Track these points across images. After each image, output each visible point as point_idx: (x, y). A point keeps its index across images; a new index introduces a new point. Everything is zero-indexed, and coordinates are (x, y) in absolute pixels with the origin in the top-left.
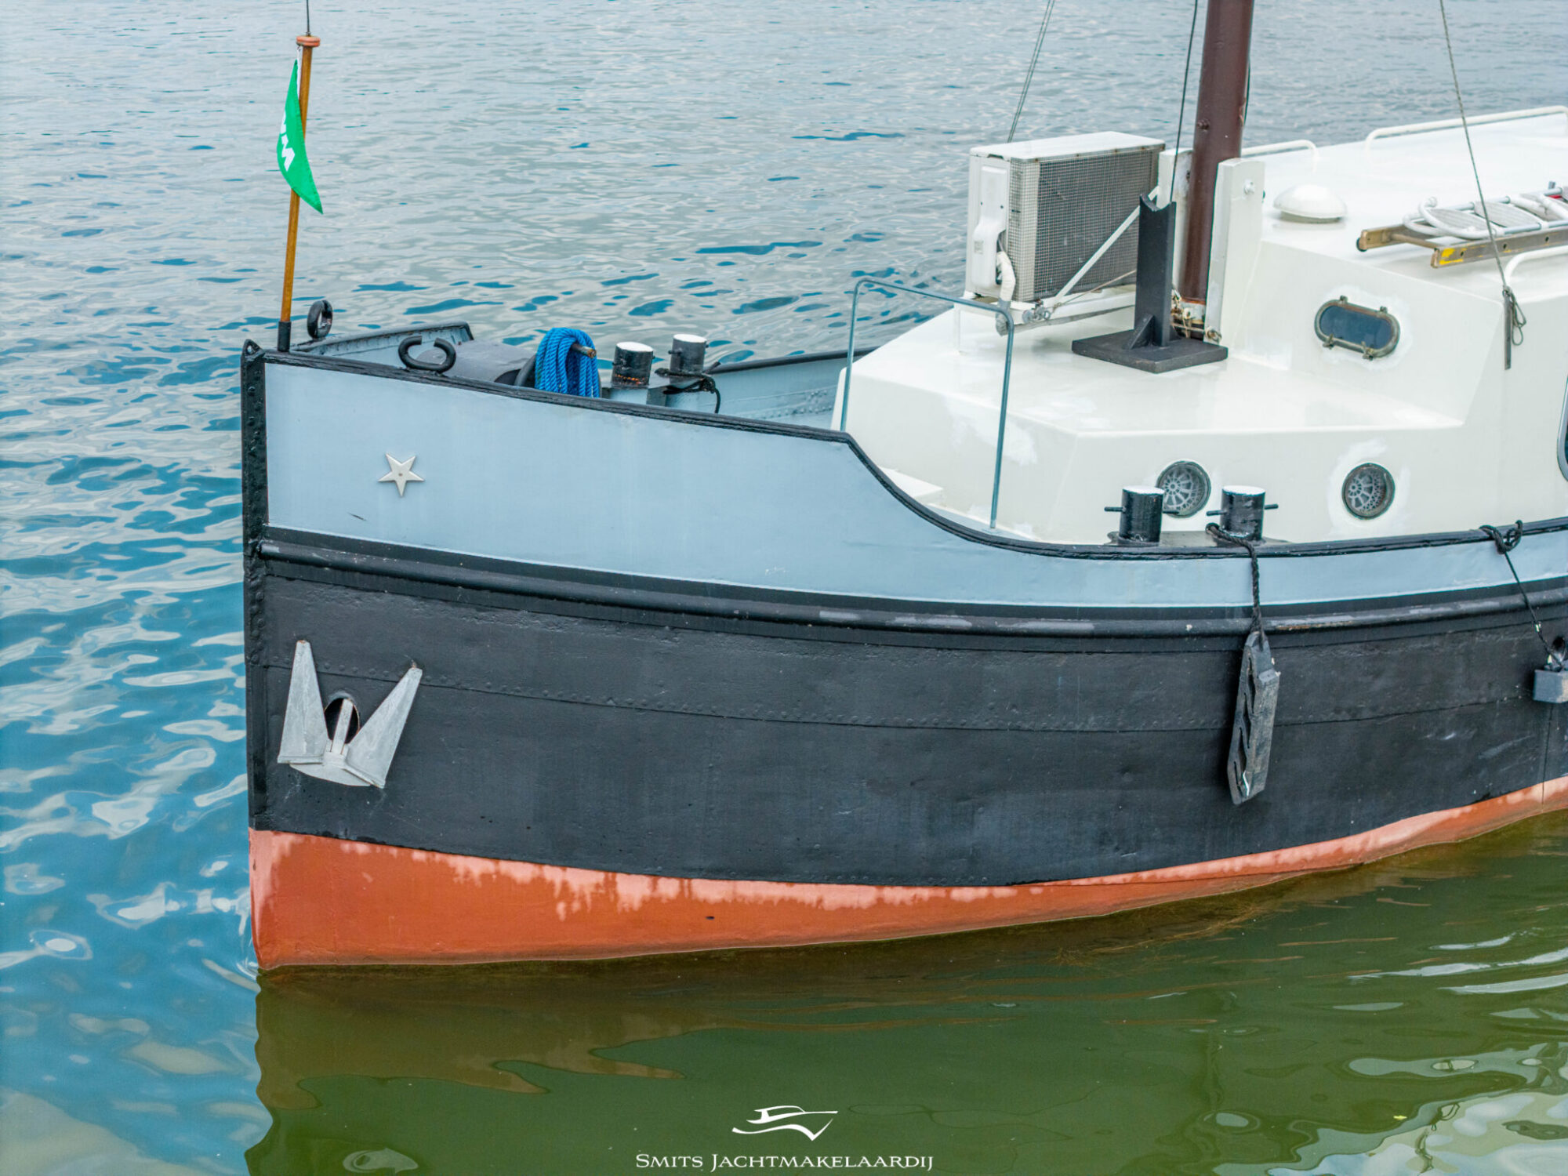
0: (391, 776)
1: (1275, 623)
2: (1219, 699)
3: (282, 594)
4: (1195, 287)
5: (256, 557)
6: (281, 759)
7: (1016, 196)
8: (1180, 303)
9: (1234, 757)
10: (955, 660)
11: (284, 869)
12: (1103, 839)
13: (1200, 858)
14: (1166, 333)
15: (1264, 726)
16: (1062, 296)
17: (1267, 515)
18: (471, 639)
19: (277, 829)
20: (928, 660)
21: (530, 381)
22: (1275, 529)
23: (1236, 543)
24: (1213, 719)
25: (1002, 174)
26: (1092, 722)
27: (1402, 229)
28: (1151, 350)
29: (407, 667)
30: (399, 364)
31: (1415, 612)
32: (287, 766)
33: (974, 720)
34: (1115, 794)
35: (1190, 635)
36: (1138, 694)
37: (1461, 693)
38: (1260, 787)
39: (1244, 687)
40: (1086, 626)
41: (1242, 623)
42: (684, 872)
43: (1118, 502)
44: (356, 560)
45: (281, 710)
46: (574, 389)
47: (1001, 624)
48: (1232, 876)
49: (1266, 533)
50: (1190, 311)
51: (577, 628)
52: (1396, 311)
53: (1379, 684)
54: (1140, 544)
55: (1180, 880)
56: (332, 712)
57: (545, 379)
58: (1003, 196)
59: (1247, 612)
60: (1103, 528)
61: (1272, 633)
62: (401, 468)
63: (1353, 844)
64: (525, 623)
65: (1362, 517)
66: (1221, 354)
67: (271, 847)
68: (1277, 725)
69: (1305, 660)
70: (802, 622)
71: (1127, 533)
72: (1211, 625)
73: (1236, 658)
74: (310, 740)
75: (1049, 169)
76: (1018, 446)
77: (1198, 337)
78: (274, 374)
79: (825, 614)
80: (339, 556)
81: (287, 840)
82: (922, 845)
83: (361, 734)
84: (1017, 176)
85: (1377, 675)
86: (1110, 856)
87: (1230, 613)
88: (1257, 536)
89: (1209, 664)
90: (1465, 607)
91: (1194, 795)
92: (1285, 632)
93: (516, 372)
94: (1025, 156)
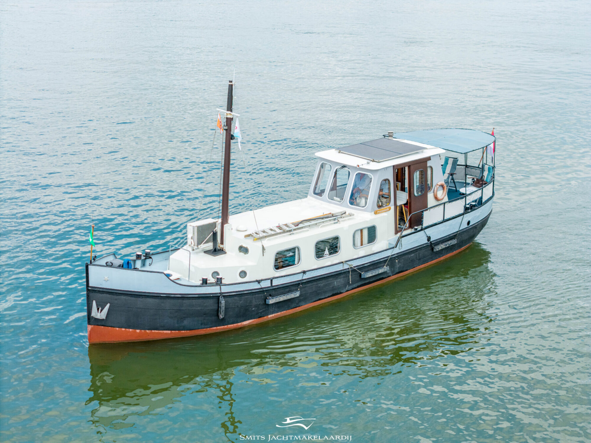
0: (106, 317)
1: (224, 295)
2: (217, 305)
3: (91, 294)
4: (222, 243)
5: (88, 290)
6: (92, 315)
7: (194, 231)
8: (220, 245)
9: (219, 313)
10: (180, 301)
11: (92, 329)
12: (202, 324)
13: (216, 326)
14: (217, 250)
15: (223, 308)
16: (202, 245)
17: (223, 280)
18: (116, 300)
19: (91, 325)
20: (176, 301)
21: (123, 266)
22: (224, 282)
23: (218, 284)
24: (216, 308)
25: (192, 228)
26: (199, 308)
27: (251, 234)
28: (215, 253)
29: (107, 303)
30: (105, 265)
31: (245, 292)
32: (93, 317)
33: (183, 308)
34: (203, 318)
35: (212, 296)
36: (205, 304)
37: (254, 303)
38: (223, 317)
39: (220, 303)
40: (197, 296)
41: (219, 295)
42: (145, 329)
43: (202, 279)
44: (101, 290)
45: (91, 309)
46: (128, 268)
47: (185, 296)
48: (222, 329)
49: (223, 282)
50: (221, 246)
51: (129, 298)
52: (249, 248)
53: (241, 302)
54: (204, 285)
55: (214, 329)
56: (98, 309)
57: (124, 266)
58: (192, 231)
59: (220, 293)
60: (200, 283)
61: (224, 296)
62: (106, 278)
63: (240, 324)
64: (123, 297)
65: (242, 278)
66: (225, 253)
67: (90, 327)
68: (225, 308)
69: (229, 299)
70: (159, 296)
71: (203, 283)
72: (214, 295)
73: (219, 299)
74: (95, 313)
75: (199, 227)
76: (192, 269)
77: (223, 250)
78: (89, 267)
79: (162, 295)
80: (99, 289)
81: (92, 326)
82: (177, 325)
83: (102, 312)
84: (194, 229)
85: (241, 301)
86: (203, 326)
87: (218, 293)
88: (221, 283)
89: (215, 300)
90: (253, 291)
91: (214, 318)
92: (226, 296)
93: (120, 265)
94: (195, 225)
